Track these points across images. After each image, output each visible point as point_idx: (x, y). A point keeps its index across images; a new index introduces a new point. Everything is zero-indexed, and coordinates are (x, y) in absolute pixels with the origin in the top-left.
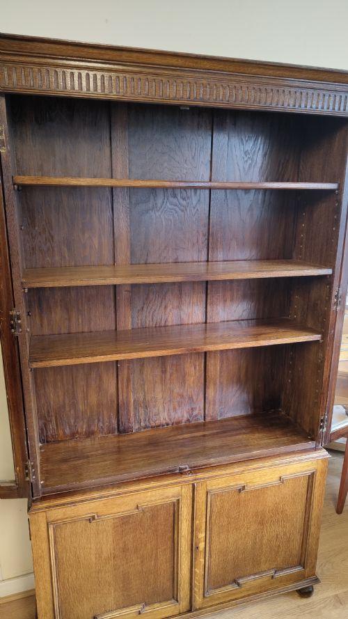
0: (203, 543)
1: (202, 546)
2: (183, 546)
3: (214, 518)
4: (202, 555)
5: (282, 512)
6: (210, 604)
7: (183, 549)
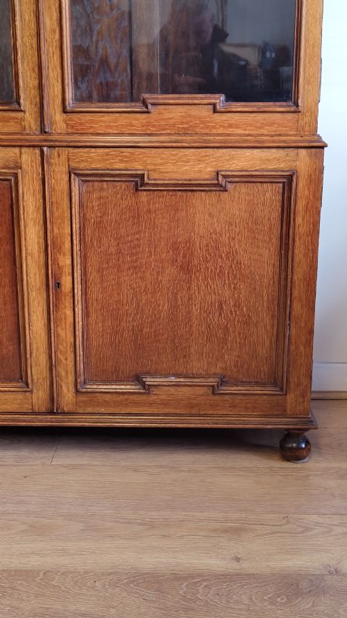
0: (70, 278)
1: (66, 282)
2: (32, 275)
3: (89, 232)
4: (67, 302)
5: (228, 253)
6: (89, 410)
7: (32, 281)
